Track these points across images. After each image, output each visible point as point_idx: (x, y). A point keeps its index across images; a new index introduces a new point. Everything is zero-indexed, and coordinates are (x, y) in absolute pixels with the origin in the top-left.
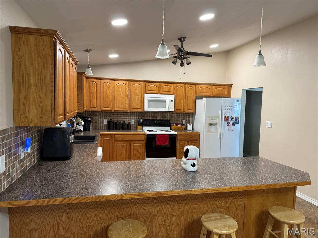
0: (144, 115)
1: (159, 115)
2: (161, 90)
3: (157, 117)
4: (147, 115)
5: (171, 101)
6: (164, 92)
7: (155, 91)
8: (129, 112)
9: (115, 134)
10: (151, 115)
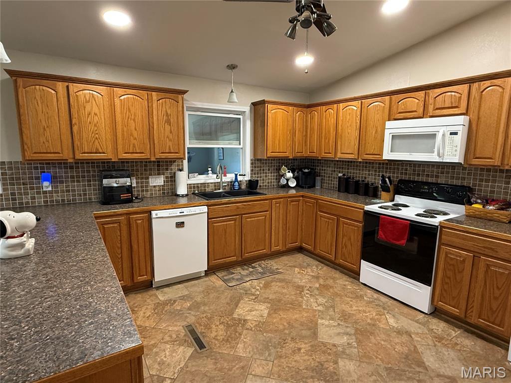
0: (406, 170)
1: (442, 173)
2: (431, 108)
3: (437, 177)
4: (414, 171)
5: (451, 134)
6: (438, 112)
7: (415, 111)
8: (360, 162)
9: (320, 200)
10: (424, 171)
